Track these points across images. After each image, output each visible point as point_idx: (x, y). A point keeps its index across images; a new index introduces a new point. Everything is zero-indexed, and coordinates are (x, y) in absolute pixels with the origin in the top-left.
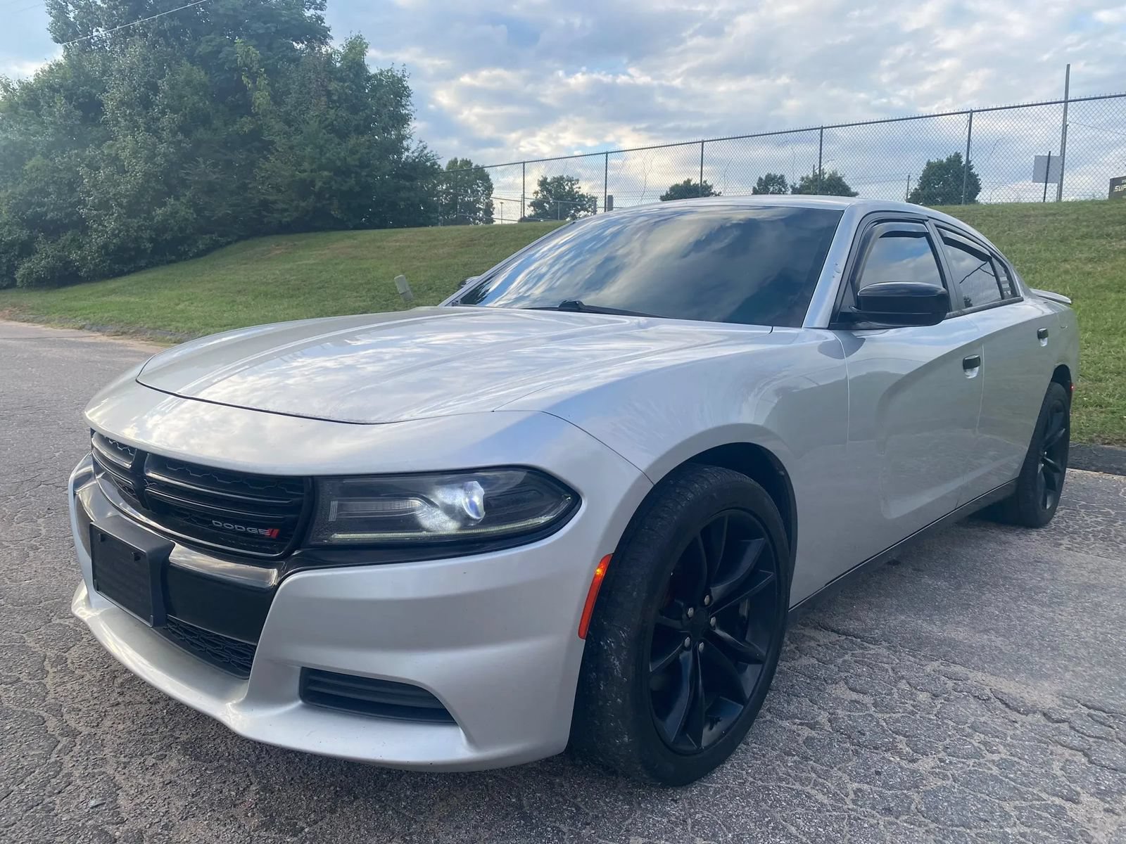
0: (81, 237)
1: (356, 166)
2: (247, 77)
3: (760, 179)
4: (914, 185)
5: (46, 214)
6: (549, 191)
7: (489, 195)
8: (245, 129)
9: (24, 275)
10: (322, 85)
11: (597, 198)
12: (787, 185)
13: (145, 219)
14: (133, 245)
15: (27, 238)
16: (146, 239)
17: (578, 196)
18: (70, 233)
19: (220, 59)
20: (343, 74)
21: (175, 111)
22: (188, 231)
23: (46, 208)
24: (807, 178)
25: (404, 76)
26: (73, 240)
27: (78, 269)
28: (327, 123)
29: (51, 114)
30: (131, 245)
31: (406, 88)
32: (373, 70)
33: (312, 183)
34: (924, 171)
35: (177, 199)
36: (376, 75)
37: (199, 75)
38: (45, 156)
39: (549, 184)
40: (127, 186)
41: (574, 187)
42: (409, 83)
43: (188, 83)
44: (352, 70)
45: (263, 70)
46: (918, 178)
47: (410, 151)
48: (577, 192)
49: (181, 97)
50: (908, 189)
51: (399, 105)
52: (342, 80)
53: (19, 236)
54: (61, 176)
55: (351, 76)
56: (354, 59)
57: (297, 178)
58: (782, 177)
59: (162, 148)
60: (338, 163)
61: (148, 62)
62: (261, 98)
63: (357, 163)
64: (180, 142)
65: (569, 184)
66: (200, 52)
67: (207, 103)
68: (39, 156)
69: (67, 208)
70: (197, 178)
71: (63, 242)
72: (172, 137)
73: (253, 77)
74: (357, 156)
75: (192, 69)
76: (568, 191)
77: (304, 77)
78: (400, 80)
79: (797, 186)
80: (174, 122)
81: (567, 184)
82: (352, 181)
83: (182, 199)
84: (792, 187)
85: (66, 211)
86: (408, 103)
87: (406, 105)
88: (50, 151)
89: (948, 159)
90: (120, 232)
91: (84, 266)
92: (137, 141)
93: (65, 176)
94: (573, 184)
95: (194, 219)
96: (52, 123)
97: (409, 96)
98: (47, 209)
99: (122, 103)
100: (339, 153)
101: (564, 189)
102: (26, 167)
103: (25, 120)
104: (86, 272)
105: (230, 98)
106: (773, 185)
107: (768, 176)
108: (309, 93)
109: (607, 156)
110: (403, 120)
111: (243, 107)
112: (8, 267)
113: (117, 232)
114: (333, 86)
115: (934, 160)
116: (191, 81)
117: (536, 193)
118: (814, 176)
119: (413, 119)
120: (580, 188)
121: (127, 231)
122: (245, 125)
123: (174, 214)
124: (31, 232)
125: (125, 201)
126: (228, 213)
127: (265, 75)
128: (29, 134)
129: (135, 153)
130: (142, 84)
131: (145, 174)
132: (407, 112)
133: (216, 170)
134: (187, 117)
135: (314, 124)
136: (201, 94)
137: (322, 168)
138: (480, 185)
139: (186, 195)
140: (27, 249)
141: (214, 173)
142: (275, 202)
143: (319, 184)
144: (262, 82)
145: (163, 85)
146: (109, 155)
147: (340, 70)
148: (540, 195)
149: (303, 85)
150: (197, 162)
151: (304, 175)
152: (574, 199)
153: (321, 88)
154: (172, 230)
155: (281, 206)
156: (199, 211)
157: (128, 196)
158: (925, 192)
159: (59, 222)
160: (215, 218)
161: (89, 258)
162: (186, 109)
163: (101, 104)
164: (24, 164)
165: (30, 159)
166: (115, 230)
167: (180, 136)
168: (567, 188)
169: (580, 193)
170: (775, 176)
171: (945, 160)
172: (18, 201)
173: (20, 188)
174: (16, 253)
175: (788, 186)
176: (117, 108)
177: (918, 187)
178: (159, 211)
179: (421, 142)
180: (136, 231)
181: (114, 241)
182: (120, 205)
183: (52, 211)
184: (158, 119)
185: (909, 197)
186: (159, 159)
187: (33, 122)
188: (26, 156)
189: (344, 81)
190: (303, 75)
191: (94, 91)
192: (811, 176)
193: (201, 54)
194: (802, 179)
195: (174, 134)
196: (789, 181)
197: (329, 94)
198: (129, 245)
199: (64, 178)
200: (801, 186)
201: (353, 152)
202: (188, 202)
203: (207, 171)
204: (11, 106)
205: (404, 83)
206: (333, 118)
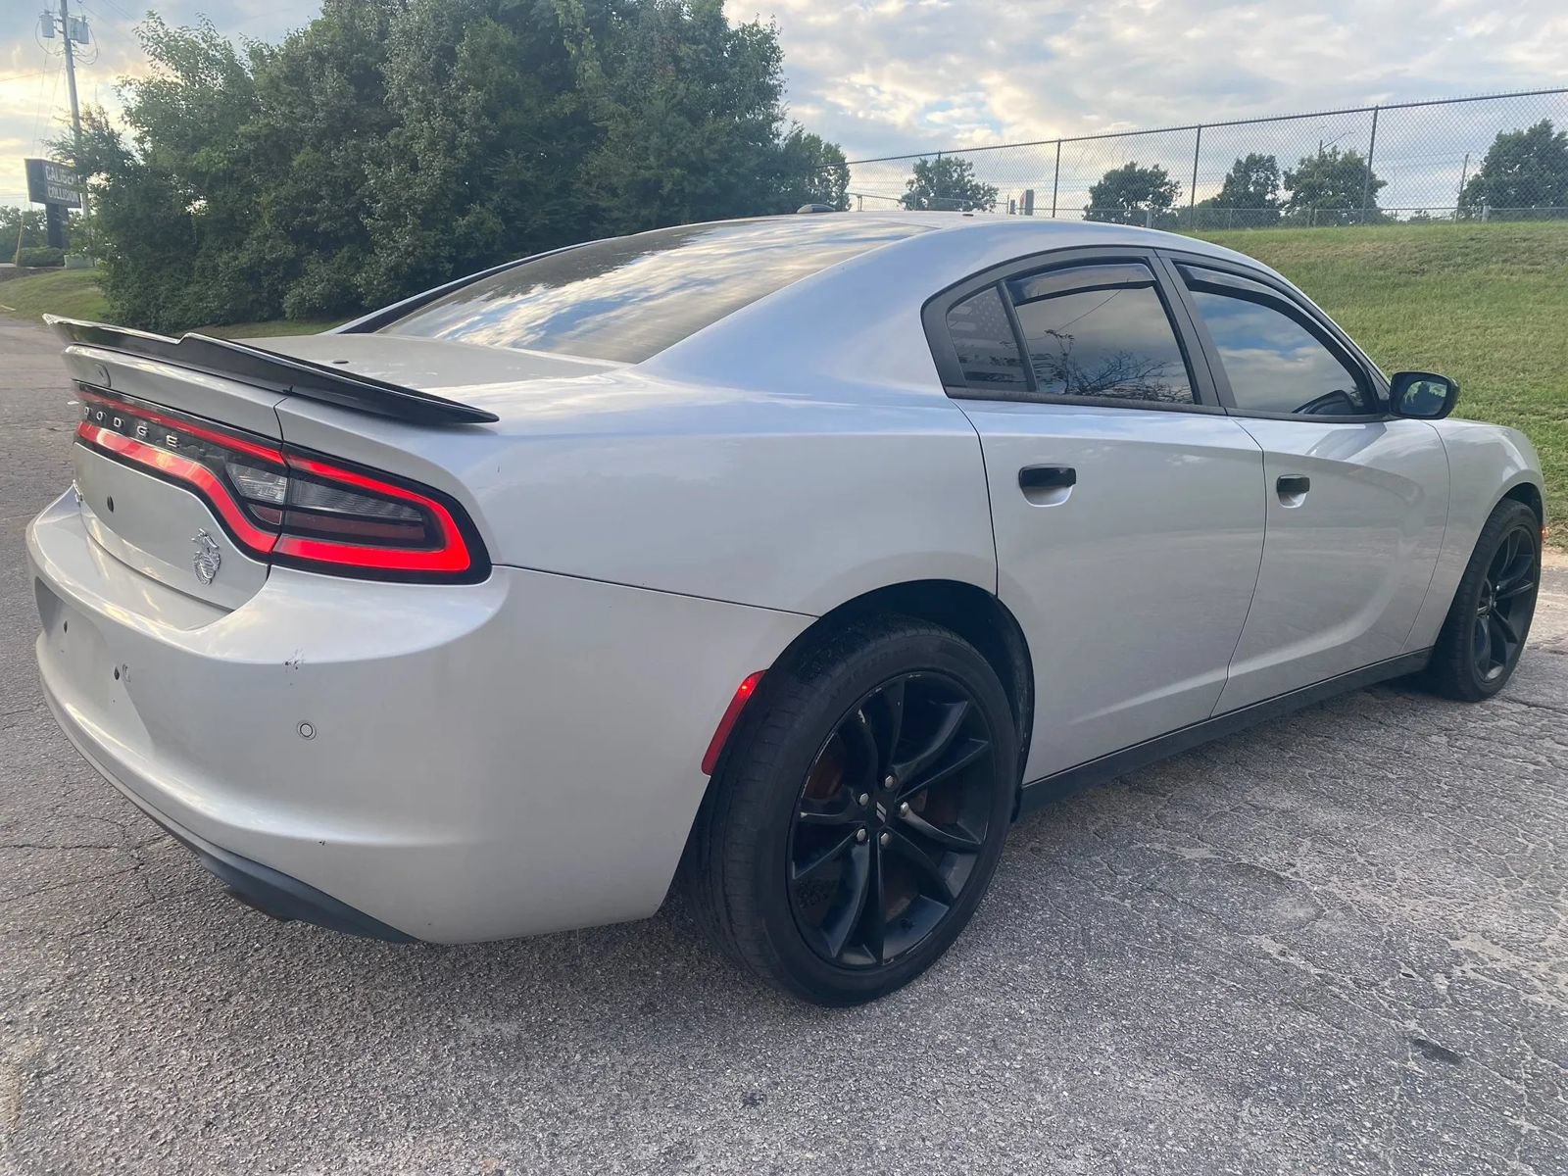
0: (362, 254)
1: (715, 161)
2: (571, 41)
3: (1239, 162)
4: (1475, 170)
5: (316, 224)
6: (929, 181)
7: (843, 186)
8: (566, 110)
9: (294, 304)
10: (668, 49)
11: (998, 189)
12: (1278, 171)
13: (443, 232)
14: (430, 266)
15: (294, 256)
16: (445, 258)
17: (972, 186)
18: (345, 249)
19: (533, 16)
20: (697, 33)
21: (478, 88)
22: (496, 248)
23: (317, 216)
24: (1310, 160)
25: (773, 31)
26: (351, 259)
27: (360, 297)
28: (674, 101)
29: (321, 92)
30: (427, 266)
31: (775, 49)
32: (733, 26)
33: (659, 183)
34: (1492, 148)
35: (482, 205)
36: (737, 31)
37: (507, 37)
38: (316, 148)
39: (929, 170)
40: (422, 188)
41: (966, 174)
42: (779, 41)
43: (493, 47)
44: (709, 27)
45: (588, 30)
46: (1482, 159)
47: (781, 138)
48: (969, 181)
49: (484, 68)
50: (1464, 176)
51: (766, 72)
52: (695, 41)
53: (285, 253)
54: (335, 174)
55: (707, 35)
56: (711, 12)
57: (640, 177)
58: (1271, 159)
59: (464, 137)
60: (693, 157)
61: (440, 19)
62: (590, 70)
63: (716, 156)
64: (485, 128)
65: (959, 170)
66: (506, 6)
67: (517, 74)
68: (309, 148)
69: (342, 216)
70: (507, 177)
71: (339, 260)
72: (475, 121)
73: (578, 41)
74: (716, 147)
75: (496, 30)
76: (957, 179)
77: (644, 38)
78: (768, 38)
79: (1294, 172)
80: (477, 102)
81: (955, 171)
82: (710, 183)
83: (488, 205)
84: (1285, 173)
85: (342, 221)
86: (778, 70)
87: (774, 72)
88: (320, 142)
89: (1530, 130)
90: (415, 249)
91: (368, 293)
92: (433, 129)
93: (341, 174)
94: (964, 171)
95: (504, 231)
96: (324, 105)
97: (779, 59)
98: (318, 219)
99: (412, 76)
100: (693, 143)
101: (951, 177)
102: (295, 163)
103: (289, 99)
104: (371, 300)
105: (543, 67)
106: (1258, 171)
107: (1251, 157)
108: (651, 60)
109: (1059, 146)
110: (769, 94)
111: (564, 79)
112: (269, 293)
113: (410, 249)
114: (684, 50)
115: (1508, 131)
116: (497, 45)
117: (911, 183)
118: (1320, 157)
119: (783, 91)
120: (973, 176)
121: (424, 248)
122: (566, 104)
123: (479, 224)
124: (298, 248)
125: (420, 207)
126: (545, 224)
127: (592, 37)
128: (296, 119)
129: (432, 145)
130: (434, 50)
131: (445, 172)
132: (776, 83)
133: (529, 165)
134: (493, 95)
135: (660, 104)
136: (509, 62)
137: (672, 163)
138: (832, 172)
139: (492, 200)
140: (293, 270)
141: (528, 169)
142: (609, 210)
143: (668, 186)
144: (589, 46)
145: (463, 51)
146: (397, 146)
147: (692, 27)
148: (915, 186)
149: (643, 48)
150: (508, 155)
151: (647, 174)
152: (964, 191)
153: (667, 53)
154: (476, 245)
155: (616, 214)
156: (508, 220)
157: (423, 201)
158: (1492, 181)
159: (332, 235)
160: (529, 230)
161: (375, 283)
162: (491, 83)
163: (381, 77)
164: (291, 159)
165: (298, 153)
166: (409, 246)
167: (486, 121)
168: (955, 175)
169: (973, 183)
170: (1261, 158)
171: (1525, 132)
172: (283, 208)
173: (283, 191)
174: (281, 275)
175: (1280, 172)
176: (407, 84)
177: (1480, 173)
178: (462, 222)
179: (795, 123)
180: (433, 248)
181: (408, 261)
182: (414, 214)
183: (325, 220)
184: (457, 98)
185: (1465, 188)
186: (461, 153)
187: (298, 102)
188: (292, 148)
189: (699, 43)
190: (642, 34)
191: (371, 59)
192: (1316, 157)
193: (507, 8)
194: (1302, 162)
195: (478, 117)
196: (1281, 166)
197: (677, 60)
198: (425, 266)
199: (339, 177)
200: (1300, 172)
201: (710, 141)
202: (495, 208)
203: (519, 167)
204: (272, 81)
205: (773, 42)
206: (683, 94)
